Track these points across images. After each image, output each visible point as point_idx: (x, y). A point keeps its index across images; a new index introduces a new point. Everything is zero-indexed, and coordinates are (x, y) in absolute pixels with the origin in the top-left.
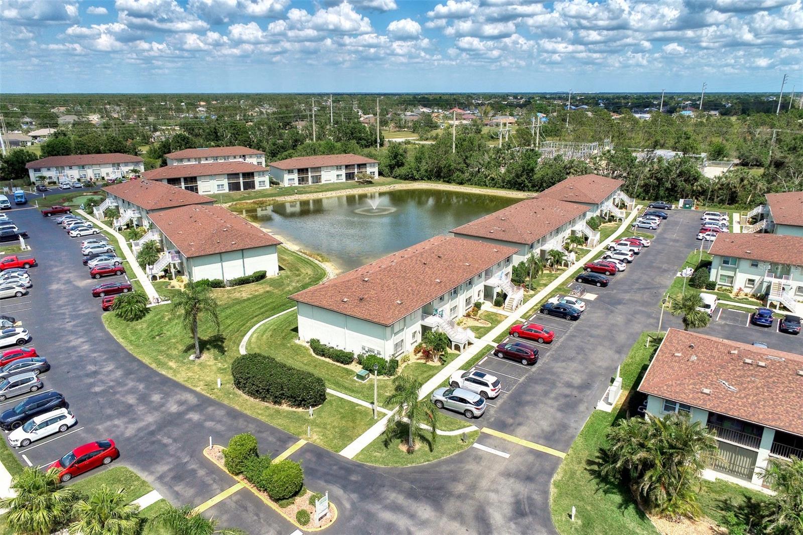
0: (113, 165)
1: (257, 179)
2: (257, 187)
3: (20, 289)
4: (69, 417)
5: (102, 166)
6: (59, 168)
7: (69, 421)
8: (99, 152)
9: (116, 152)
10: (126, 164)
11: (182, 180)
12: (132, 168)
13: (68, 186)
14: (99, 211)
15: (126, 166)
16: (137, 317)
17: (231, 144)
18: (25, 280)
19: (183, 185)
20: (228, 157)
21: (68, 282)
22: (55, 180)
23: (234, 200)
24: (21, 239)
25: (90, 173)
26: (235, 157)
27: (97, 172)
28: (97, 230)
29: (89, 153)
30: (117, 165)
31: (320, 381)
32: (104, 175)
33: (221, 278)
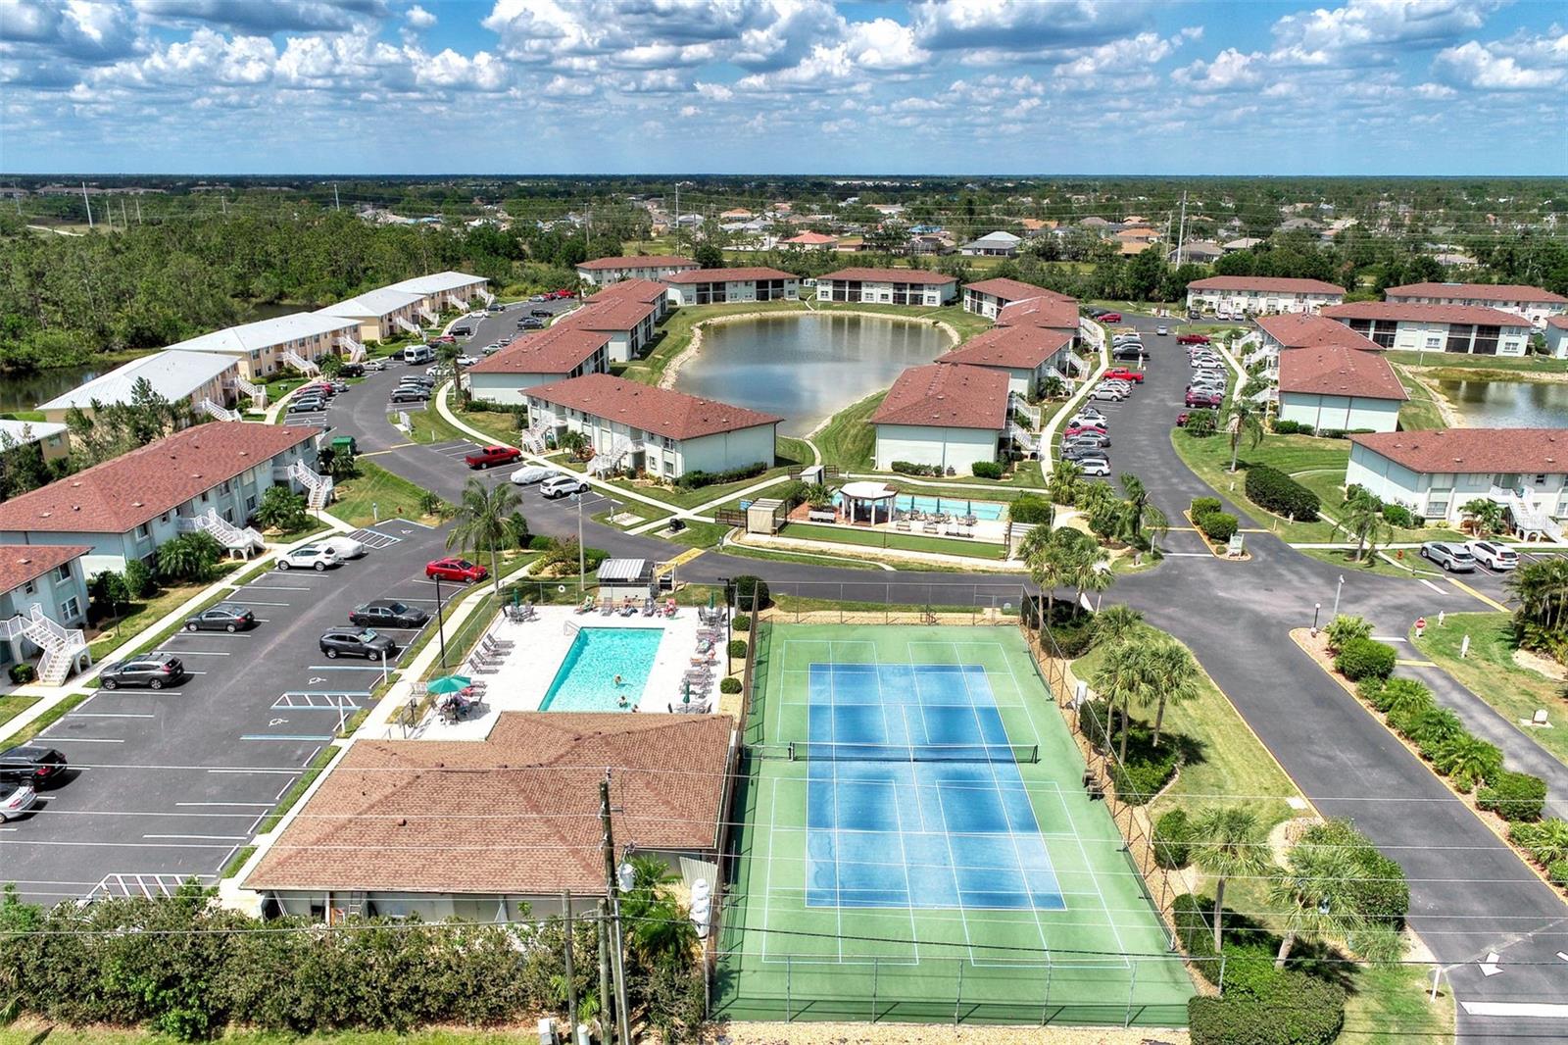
0: (1298, 295)
1: (1503, 339)
2: (1500, 351)
3: (1116, 394)
4: (1106, 466)
5: (1281, 295)
6: (1225, 293)
7: (1105, 469)
8: (1287, 275)
9: (1312, 277)
10: (1316, 296)
11: (1373, 324)
12: (1322, 302)
13: (1226, 316)
14: (1237, 346)
15: (1316, 298)
16: (1202, 435)
17: (1531, 281)
18: (1125, 388)
19: (1372, 331)
20: (1493, 302)
21: (1162, 400)
22: (1215, 306)
23: (1443, 364)
24: (1141, 358)
25: (1262, 304)
26: (1505, 304)
27: (1272, 302)
28: (1222, 364)
29: (1273, 276)
30: (1301, 296)
31: (1314, 498)
32: (1280, 308)
33: (1314, 425)
